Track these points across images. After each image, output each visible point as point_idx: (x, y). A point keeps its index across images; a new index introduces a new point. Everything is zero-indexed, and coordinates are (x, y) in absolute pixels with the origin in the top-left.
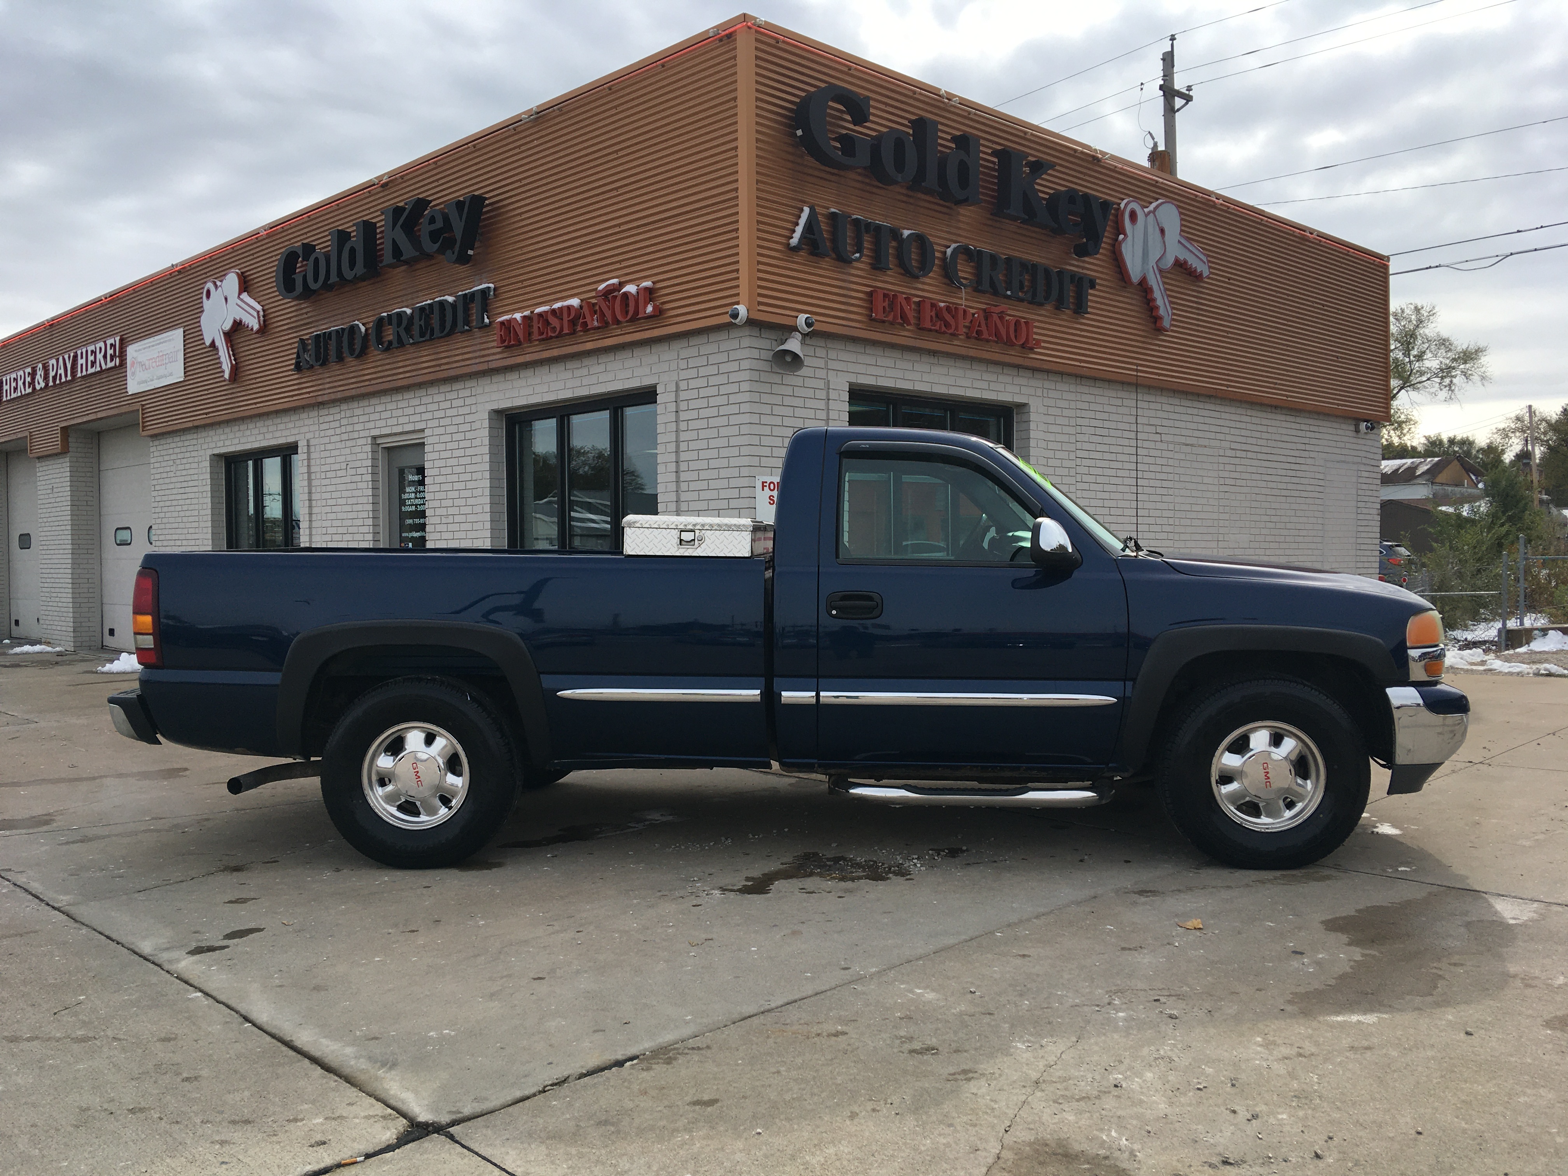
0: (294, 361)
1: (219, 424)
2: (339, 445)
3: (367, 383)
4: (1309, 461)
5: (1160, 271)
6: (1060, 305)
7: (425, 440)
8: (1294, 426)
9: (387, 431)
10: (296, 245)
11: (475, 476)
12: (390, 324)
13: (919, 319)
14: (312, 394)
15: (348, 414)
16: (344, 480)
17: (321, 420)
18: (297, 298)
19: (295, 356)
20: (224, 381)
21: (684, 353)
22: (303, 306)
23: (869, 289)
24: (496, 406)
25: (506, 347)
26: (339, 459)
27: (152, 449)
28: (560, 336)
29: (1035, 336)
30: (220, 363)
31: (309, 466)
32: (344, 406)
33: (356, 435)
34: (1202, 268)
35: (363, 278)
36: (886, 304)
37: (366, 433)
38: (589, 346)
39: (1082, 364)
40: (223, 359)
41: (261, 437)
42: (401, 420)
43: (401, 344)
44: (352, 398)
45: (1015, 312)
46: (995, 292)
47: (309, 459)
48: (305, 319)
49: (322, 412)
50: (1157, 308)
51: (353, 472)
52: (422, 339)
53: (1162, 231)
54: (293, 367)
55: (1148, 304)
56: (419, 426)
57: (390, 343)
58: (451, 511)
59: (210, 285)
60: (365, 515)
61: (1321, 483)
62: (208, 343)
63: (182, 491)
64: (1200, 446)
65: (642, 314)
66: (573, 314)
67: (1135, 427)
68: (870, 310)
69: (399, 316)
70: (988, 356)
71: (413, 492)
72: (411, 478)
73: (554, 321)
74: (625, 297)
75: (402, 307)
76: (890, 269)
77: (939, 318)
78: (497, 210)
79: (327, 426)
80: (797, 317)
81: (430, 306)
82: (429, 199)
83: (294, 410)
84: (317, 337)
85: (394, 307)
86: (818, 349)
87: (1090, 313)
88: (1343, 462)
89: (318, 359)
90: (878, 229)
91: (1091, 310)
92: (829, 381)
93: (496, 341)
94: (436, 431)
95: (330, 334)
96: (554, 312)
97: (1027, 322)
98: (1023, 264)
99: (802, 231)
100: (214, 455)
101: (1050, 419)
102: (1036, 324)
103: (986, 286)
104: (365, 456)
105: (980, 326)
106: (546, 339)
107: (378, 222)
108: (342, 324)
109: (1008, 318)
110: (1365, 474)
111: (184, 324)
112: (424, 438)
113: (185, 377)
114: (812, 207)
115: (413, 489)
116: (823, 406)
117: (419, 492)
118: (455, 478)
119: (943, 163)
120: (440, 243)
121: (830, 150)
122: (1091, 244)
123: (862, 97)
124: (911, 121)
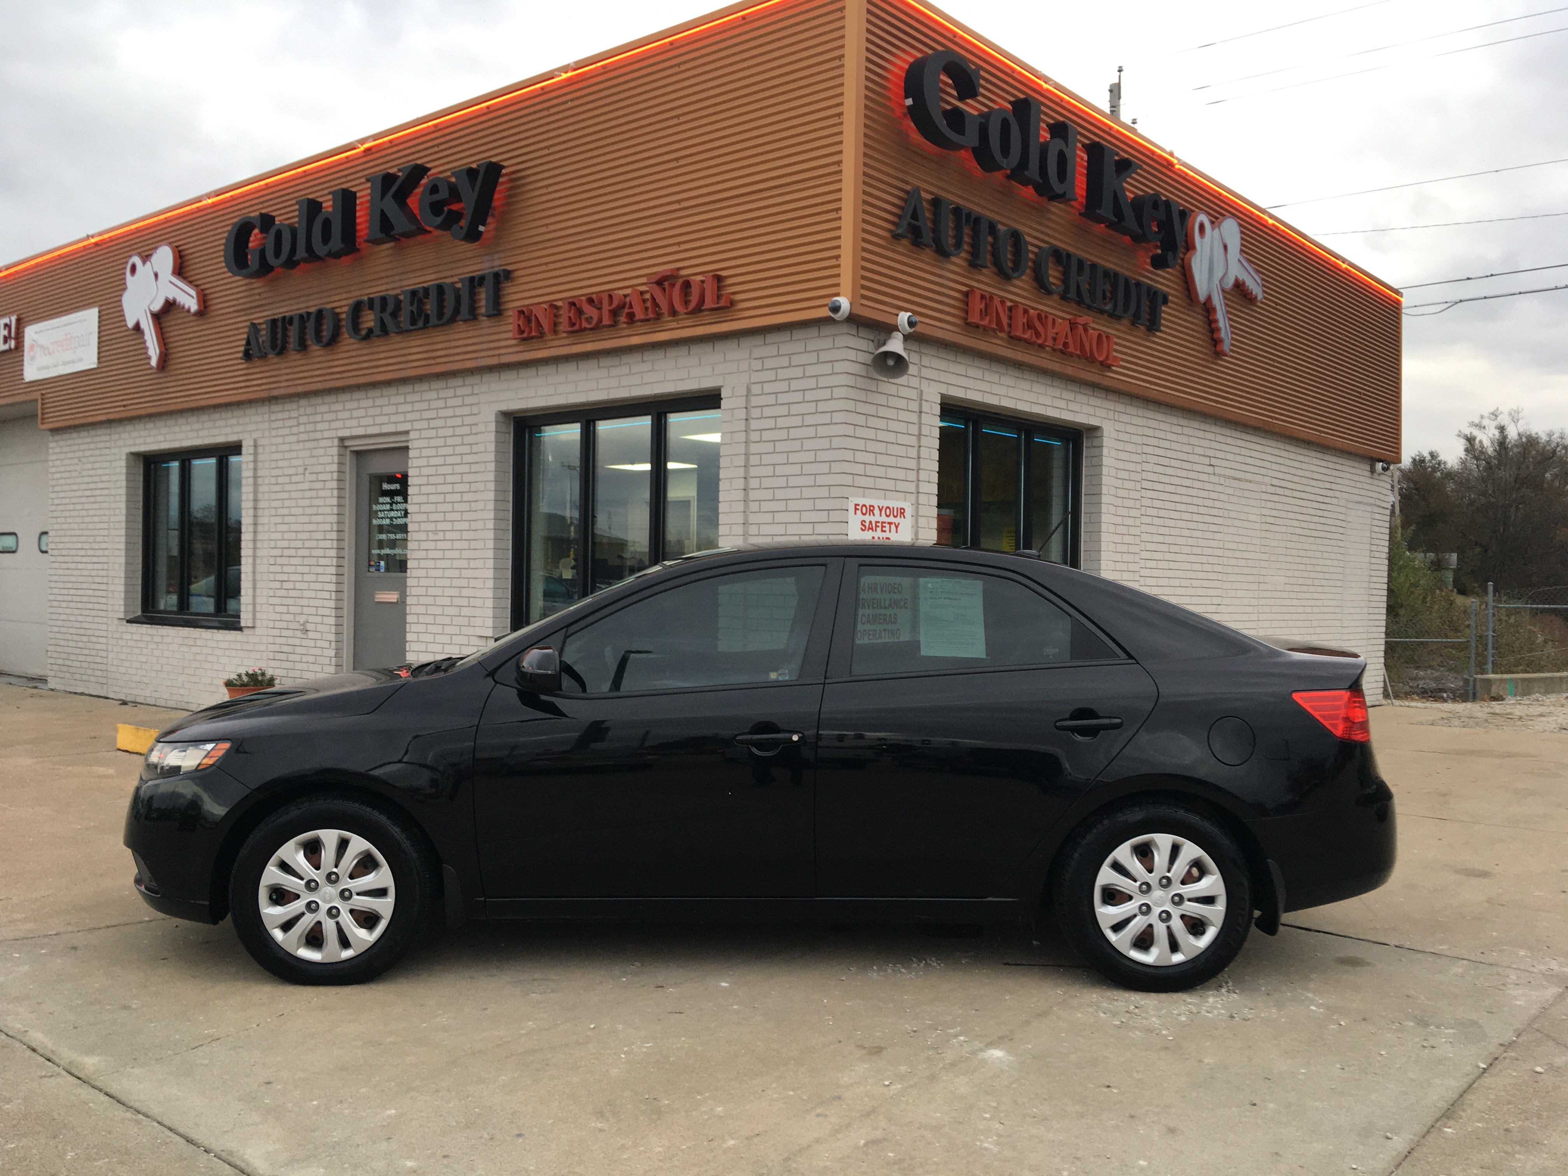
0: (242, 349)
1: (139, 418)
2: (295, 447)
3: (339, 376)
4: (1334, 501)
5: (1223, 291)
6: (1135, 321)
7: (410, 445)
8: (1321, 463)
9: (361, 431)
10: (252, 215)
11: (474, 487)
12: (371, 308)
13: (1010, 325)
14: (263, 387)
15: (309, 410)
16: (301, 486)
17: (273, 417)
18: (247, 276)
19: (244, 342)
20: (151, 369)
21: (758, 352)
22: (255, 286)
23: (965, 289)
24: (504, 407)
25: (524, 339)
26: (295, 462)
27: (51, 445)
28: (597, 327)
29: (1115, 354)
30: (146, 348)
31: (255, 469)
32: (304, 402)
33: (318, 435)
34: (1256, 290)
35: (337, 255)
36: (983, 306)
37: (333, 434)
38: (635, 340)
39: (1153, 387)
40: (149, 344)
41: (194, 434)
42: (379, 420)
43: (384, 331)
44: (316, 393)
45: (1097, 325)
46: (1080, 302)
47: (255, 461)
48: (257, 300)
49: (274, 408)
50: (1218, 330)
51: (314, 477)
52: (413, 328)
53: (1225, 247)
54: (241, 355)
55: (1210, 325)
56: (401, 428)
57: (370, 331)
58: (441, 526)
59: (136, 260)
60: (327, 527)
61: (1343, 524)
62: (131, 324)
63: (89, 493)
64: (1246, 481)
65: (709, 304)
66: (615, 303)
67: (1192, 458)
68: (967, 312)
69: (384, 299)
70: (1069, 371)
71: (387, 503)
72: (386, 486)
73: (589, 311)
74: (687, 285)
75: (387, 290)
76: (986, 267)
77: (1030, 326)
78: (516, 181)
79: (280, 424)
80: (897, 315)
81: (426, 290)
82: (429, 165)
83: (239, 404)
84: (274, 322)
85: (377, 290)
86: (912, 354)
87: (1161, 331)
88: (1360, 503)
89: (273, 347)
90: (977, 220)
91: (1162, 328)
92: (922, 391)
93: (510, 331)
94: (425, 434)
95: (291, 318)
96: (590, 301)
97: (1108, 337)
98: (1106, 273)
99: (909, 215)
100: (133, 454)
101: (1120, 446)
102: (1116, 340)
103: (1072, 294)
104: (329, 459)
105: (1066, 338)
106: (577, 331)
107: (360, 191)
108: (307, 307)
109: (1091, 331)
110: (1377, 516)
111: (101, 303)
112: (407, 441)
113: (99, 363)
114: (917, 190)
115: (388, 499)
116: (916, 421)
117: (397, 503)
118: (448, 488)
119: (1044, 150)
120: (442, 217)
121: (942, 124)
122: (1170, 255)
123: (973, 67)
124: (1010, 102)
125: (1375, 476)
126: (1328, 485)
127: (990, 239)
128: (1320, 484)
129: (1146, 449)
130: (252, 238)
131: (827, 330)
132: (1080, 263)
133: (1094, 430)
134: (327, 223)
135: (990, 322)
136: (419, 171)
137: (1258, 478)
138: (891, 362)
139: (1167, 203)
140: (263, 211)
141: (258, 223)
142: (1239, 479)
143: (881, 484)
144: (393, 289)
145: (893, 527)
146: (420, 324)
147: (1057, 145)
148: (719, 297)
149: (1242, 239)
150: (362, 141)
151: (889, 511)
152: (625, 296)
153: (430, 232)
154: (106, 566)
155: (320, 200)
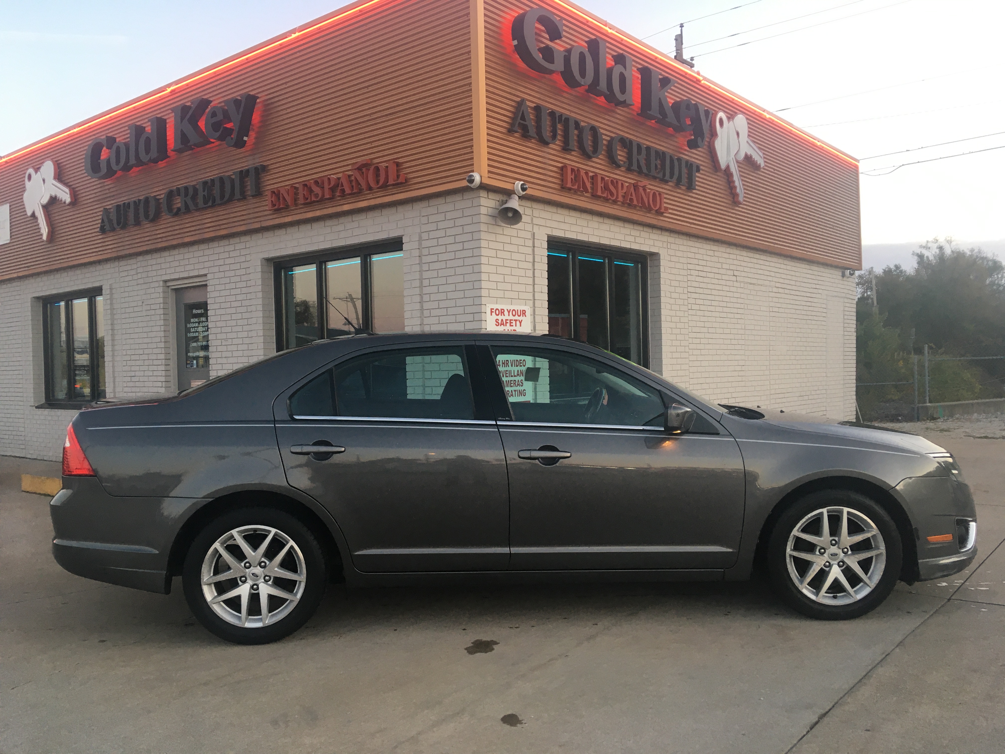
0: (99, 225)
1: (38, 274)
2: (136, 288)
3: (160, 240)
4: (819, 296)
5: (737, 162)
6: (678, 183)
7: (208, 283)
8: (810, 272)
9: (176, 276)
10: (101, 138)
11: (250, 309)
12: (179, 194)
13: (592, 188)
14: (114, 250)
15: (143, 264)
16: (141, 314)
17: (121, 269)
18: (101, 178)
19: (100, 221)
20: (43, 242)
21: (425, 212)
22: (106, 184)
23: (560, 165)
24: (267, 256)
25: (275, 210)
26: (136, 299)
28: (321, 200)
29: (665, 205)
31: (110, 304)
32: (140, 258)
33: (150, 280)
34: (760, 161)
35: (155, 161)
36: (573, 177)
37: (159, 278)
38: (346, 208)
39: (692, 226)
40: (41, 226)
42: (187, 268)
43: (188, 210)
44: (147, 252)
45: (652, 186)
46: (640, 172)
47: (111, 299)
48: (108, 193)
49: (121, 263)
50: (735, 187)
51: (148, 308)
52: (205, 206)
53: (738, 134)
54: (98, 230)
55: (729, 184)
56: (202, 272)
57: (179, 209)
58: (229, 335)
59: (31, 171)
60: (158, 340)
61: (825, 311)
63: (8, 325)
64: (759, 285)
65: (391, 182)
66: (332, 183)
67: (721, 271)
68: (562, 181)
69: (186, 188)
70: (635, 217)
71: (196, 322)
72: (195, 311)
73: (316, 190)
74: (377, 169)
75: (188, 182)
76: (574, 151)
77: (606, 188)
78: (268, 107)
79: (125, 274)
80: (514, 184)
81: (213, 180)
82: (211, 99)
83: (99, 262)
84: (118, 207)
85: (181, 183)
86: (526, 209)
87: (696, 189)
88: (836, 296)
89: (119, 223)
90: (567, 120)
91: (697, 187)
92: (534, 233)
93: (267, 205)
94: (217, 276)
95: (129, 203)
96: (316, 183)
97: (660, 194)
98: (657, 152)
99: (519, 118)
100: (34, 297)
101: (672, 264)
102: (665, 196)
103: (635, 167)
104: (158, 295)
105: (631, 195)
106: (309, 204)
107: (168, 118)
108: (139, 196)
109: (648, 190)
110: (848, 305)
111: (10, 201)
112: (207, 281)
113: (11, 240)
114: (523, 100)
115: (196, 320)
116: (531, 252)
117: (203, 322)
118: (233, 310)
119: (610, 72)
120: (220, 132)
121: (539, 57)
122: (699, 139)
123: (558, 19)
124: (586, 42)
125: (845, 279)
126: (814, 286)
127: (576, 132)
128: (808, 285)
129: (690, 267)
130: (102, 153)
131: (467, 195)
132: (639, 146)
133: (655, 256)
134: (148, 141)
135: (579, 187)
136: (204, 103)
137: (767, 283)
138: (510, 215)
139: (696, 106)
140: (109, 135)
141: (105, 143)
142: (754, 284)
143: (508, 294)
144: (192, 181)
145: (518, 323)
146: (210, 204)
147: (618, 69)
148: (398, 176)
149: (749, 128)
150: (169, 85)
151: (515, 313)
152: (339, 179)
153: (213, 143)
154: (21, 372)
155: (144, 125)
